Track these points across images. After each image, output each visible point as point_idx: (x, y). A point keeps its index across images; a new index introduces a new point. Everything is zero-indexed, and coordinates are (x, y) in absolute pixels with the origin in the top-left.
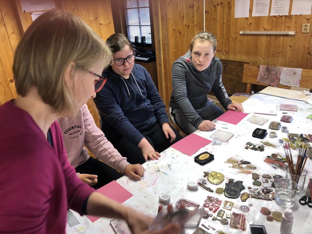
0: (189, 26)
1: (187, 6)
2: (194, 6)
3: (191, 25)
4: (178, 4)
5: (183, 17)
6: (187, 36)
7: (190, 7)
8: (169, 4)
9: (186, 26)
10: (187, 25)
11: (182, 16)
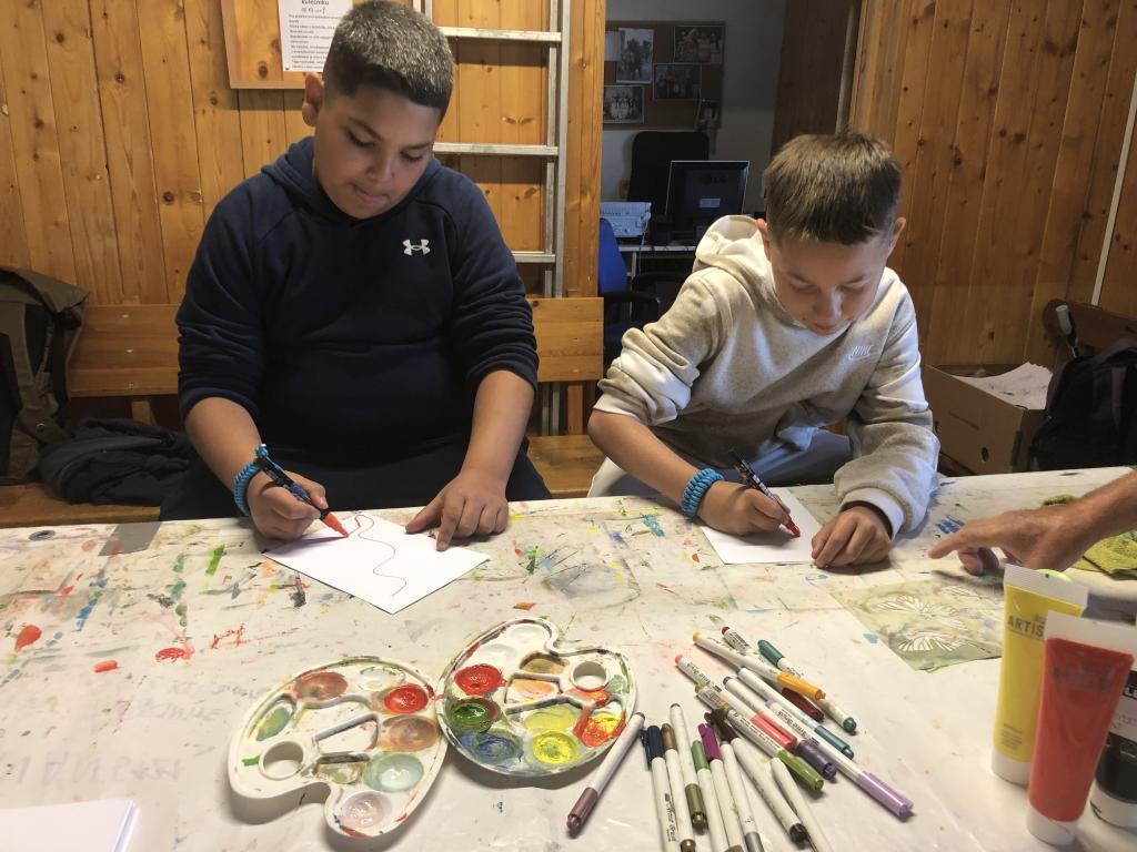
0: (1020, 138)
1: (1029, 43)
2: (1073, 47)
3: (1034, 138)
4: (974, 25)
5: (993, 92)
6: (999, 182)
7: (1050, 47)
8: (916, 22)
9: (1003, 134)
10: (1011, 132)
11: (986, 86)
